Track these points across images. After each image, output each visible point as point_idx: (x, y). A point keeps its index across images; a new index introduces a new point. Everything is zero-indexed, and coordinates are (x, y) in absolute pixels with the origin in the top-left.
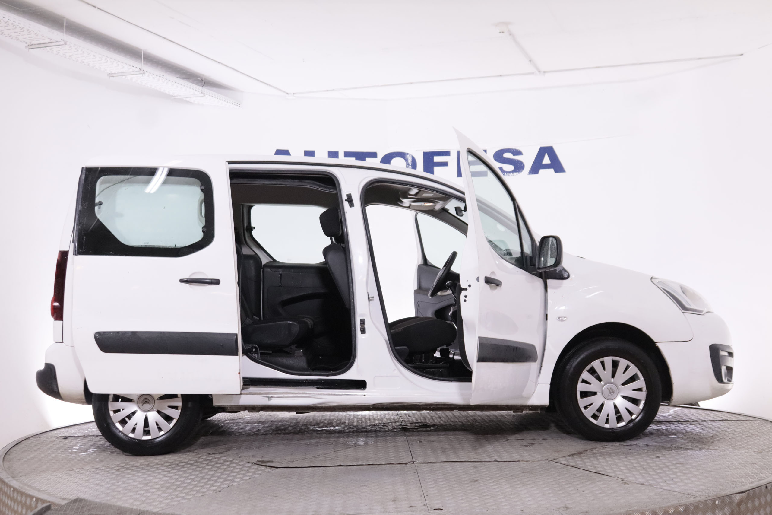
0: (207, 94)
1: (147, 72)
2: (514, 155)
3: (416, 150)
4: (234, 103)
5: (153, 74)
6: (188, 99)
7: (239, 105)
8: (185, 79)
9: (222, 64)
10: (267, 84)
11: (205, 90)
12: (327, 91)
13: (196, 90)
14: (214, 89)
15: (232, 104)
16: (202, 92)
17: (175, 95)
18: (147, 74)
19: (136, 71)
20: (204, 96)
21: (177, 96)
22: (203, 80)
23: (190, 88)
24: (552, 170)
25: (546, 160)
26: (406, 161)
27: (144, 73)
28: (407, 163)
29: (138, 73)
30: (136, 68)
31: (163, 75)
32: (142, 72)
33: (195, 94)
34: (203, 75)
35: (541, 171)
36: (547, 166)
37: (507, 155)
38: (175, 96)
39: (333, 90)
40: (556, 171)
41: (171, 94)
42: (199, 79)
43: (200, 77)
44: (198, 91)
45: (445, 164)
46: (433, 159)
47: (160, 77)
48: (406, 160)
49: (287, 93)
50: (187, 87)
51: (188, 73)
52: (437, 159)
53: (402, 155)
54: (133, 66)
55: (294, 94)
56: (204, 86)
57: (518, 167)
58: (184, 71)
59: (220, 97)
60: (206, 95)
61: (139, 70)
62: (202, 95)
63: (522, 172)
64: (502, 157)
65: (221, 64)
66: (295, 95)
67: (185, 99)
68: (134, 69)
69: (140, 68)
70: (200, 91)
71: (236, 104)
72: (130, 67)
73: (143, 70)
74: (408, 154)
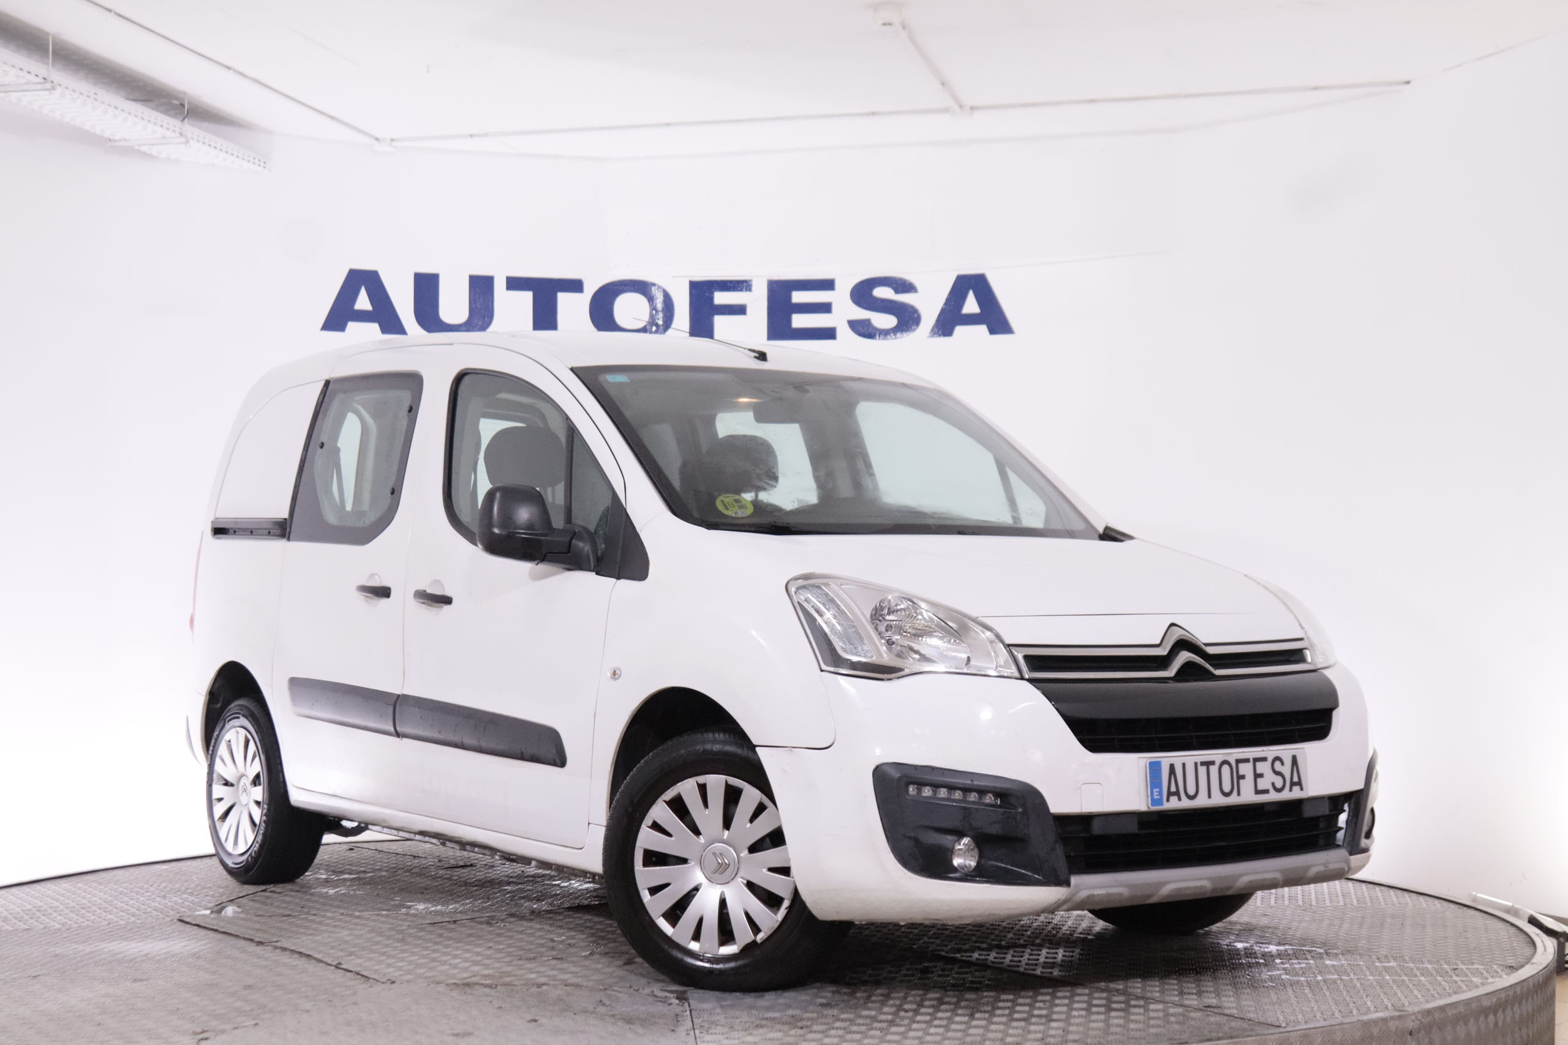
0: (192, 138)
1: (59, 85)
2: (897, 291)
3: (673, 277)
4: (252, 160)
5: (74, 91)
6: (144, 149)
7: (262, 163)
8: (142, 103)
9: (235, 71)
10: (332, 118)
11: (190, 128)
12: (471, 136)
13: (168, 129)
14: (205, 124)
15: (249, 161)
16: (181, 134)
17: (118, 136)
18: (59, 90)
19: (36, 83)
20: (187, 142)
21: (120, 140)
22: (183, 106)
23: (156, 124)
24: (983, 329)
25: (971, 306)
26: (649, 301)
27: (53, 88)
28: (650, 306)
29: (39, 87)
30: (36, 75)
31: (96, 94)
32: (48, 85)
33: (164, 138)
34: (185, 93)
35: (960, 330)
36: (971, 320)
37: (882, 293)
38: (115, 141)
39: (486, 135)
40: (993, 331)
41: (107, 135)
42: (175, 102)
43: (177, 99)
44: (174, 131)
45: (740, 310)
46: (712, 299)
47: (88, 96)
48: (651, 299)
49: (377, 139)
50: (149, 121)
51: (149, 89)
52: (721, 298)
53: (641, 287)
54: (29, 72)
55: (392, 140)
56: (186, 120)
57: (907, 319)
58: (141, 84)
59: (222, 145)
60: (191, 142)
61: (43, 81)
62: (183, 140)
63: (914, 330)
64: (871, 295)
65: (232, 71)
66: (394, 143)
67: (137, 147)
68: (32, 78)
69: (46, 77)
70: (177, 130)
71: (256, 161)
72: (21, 74)
73: (52, 82)
74: (654, 285)
